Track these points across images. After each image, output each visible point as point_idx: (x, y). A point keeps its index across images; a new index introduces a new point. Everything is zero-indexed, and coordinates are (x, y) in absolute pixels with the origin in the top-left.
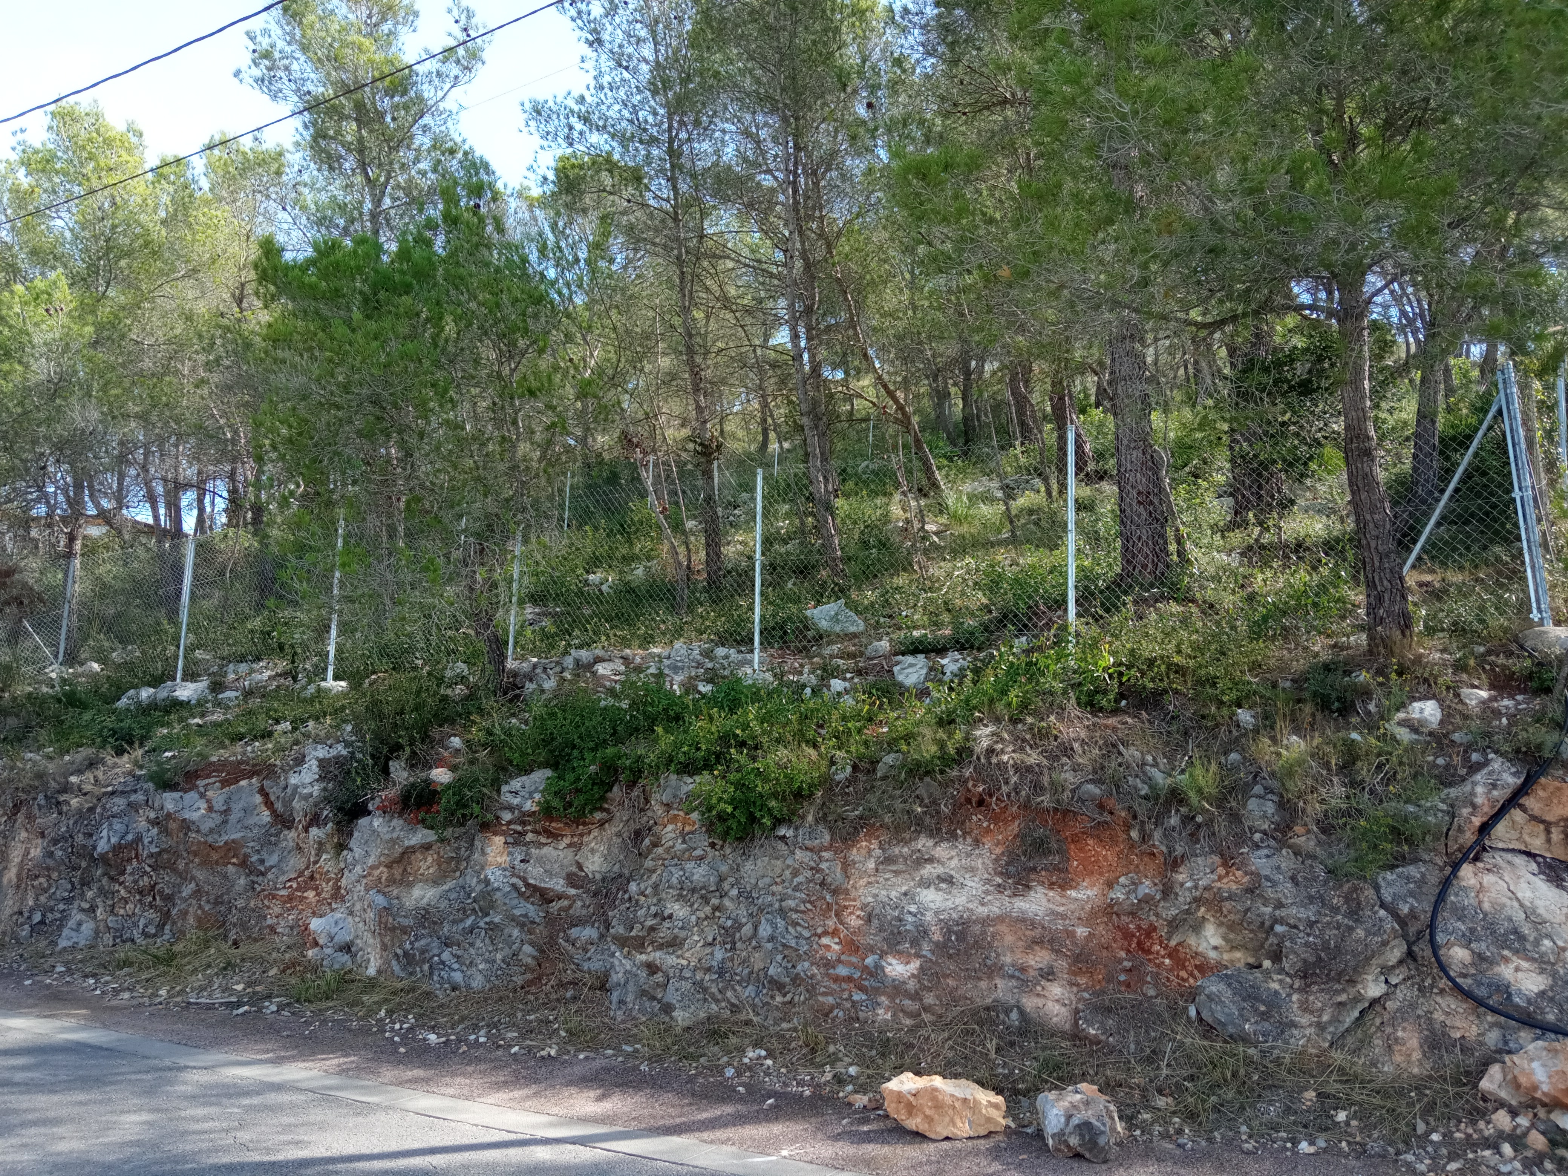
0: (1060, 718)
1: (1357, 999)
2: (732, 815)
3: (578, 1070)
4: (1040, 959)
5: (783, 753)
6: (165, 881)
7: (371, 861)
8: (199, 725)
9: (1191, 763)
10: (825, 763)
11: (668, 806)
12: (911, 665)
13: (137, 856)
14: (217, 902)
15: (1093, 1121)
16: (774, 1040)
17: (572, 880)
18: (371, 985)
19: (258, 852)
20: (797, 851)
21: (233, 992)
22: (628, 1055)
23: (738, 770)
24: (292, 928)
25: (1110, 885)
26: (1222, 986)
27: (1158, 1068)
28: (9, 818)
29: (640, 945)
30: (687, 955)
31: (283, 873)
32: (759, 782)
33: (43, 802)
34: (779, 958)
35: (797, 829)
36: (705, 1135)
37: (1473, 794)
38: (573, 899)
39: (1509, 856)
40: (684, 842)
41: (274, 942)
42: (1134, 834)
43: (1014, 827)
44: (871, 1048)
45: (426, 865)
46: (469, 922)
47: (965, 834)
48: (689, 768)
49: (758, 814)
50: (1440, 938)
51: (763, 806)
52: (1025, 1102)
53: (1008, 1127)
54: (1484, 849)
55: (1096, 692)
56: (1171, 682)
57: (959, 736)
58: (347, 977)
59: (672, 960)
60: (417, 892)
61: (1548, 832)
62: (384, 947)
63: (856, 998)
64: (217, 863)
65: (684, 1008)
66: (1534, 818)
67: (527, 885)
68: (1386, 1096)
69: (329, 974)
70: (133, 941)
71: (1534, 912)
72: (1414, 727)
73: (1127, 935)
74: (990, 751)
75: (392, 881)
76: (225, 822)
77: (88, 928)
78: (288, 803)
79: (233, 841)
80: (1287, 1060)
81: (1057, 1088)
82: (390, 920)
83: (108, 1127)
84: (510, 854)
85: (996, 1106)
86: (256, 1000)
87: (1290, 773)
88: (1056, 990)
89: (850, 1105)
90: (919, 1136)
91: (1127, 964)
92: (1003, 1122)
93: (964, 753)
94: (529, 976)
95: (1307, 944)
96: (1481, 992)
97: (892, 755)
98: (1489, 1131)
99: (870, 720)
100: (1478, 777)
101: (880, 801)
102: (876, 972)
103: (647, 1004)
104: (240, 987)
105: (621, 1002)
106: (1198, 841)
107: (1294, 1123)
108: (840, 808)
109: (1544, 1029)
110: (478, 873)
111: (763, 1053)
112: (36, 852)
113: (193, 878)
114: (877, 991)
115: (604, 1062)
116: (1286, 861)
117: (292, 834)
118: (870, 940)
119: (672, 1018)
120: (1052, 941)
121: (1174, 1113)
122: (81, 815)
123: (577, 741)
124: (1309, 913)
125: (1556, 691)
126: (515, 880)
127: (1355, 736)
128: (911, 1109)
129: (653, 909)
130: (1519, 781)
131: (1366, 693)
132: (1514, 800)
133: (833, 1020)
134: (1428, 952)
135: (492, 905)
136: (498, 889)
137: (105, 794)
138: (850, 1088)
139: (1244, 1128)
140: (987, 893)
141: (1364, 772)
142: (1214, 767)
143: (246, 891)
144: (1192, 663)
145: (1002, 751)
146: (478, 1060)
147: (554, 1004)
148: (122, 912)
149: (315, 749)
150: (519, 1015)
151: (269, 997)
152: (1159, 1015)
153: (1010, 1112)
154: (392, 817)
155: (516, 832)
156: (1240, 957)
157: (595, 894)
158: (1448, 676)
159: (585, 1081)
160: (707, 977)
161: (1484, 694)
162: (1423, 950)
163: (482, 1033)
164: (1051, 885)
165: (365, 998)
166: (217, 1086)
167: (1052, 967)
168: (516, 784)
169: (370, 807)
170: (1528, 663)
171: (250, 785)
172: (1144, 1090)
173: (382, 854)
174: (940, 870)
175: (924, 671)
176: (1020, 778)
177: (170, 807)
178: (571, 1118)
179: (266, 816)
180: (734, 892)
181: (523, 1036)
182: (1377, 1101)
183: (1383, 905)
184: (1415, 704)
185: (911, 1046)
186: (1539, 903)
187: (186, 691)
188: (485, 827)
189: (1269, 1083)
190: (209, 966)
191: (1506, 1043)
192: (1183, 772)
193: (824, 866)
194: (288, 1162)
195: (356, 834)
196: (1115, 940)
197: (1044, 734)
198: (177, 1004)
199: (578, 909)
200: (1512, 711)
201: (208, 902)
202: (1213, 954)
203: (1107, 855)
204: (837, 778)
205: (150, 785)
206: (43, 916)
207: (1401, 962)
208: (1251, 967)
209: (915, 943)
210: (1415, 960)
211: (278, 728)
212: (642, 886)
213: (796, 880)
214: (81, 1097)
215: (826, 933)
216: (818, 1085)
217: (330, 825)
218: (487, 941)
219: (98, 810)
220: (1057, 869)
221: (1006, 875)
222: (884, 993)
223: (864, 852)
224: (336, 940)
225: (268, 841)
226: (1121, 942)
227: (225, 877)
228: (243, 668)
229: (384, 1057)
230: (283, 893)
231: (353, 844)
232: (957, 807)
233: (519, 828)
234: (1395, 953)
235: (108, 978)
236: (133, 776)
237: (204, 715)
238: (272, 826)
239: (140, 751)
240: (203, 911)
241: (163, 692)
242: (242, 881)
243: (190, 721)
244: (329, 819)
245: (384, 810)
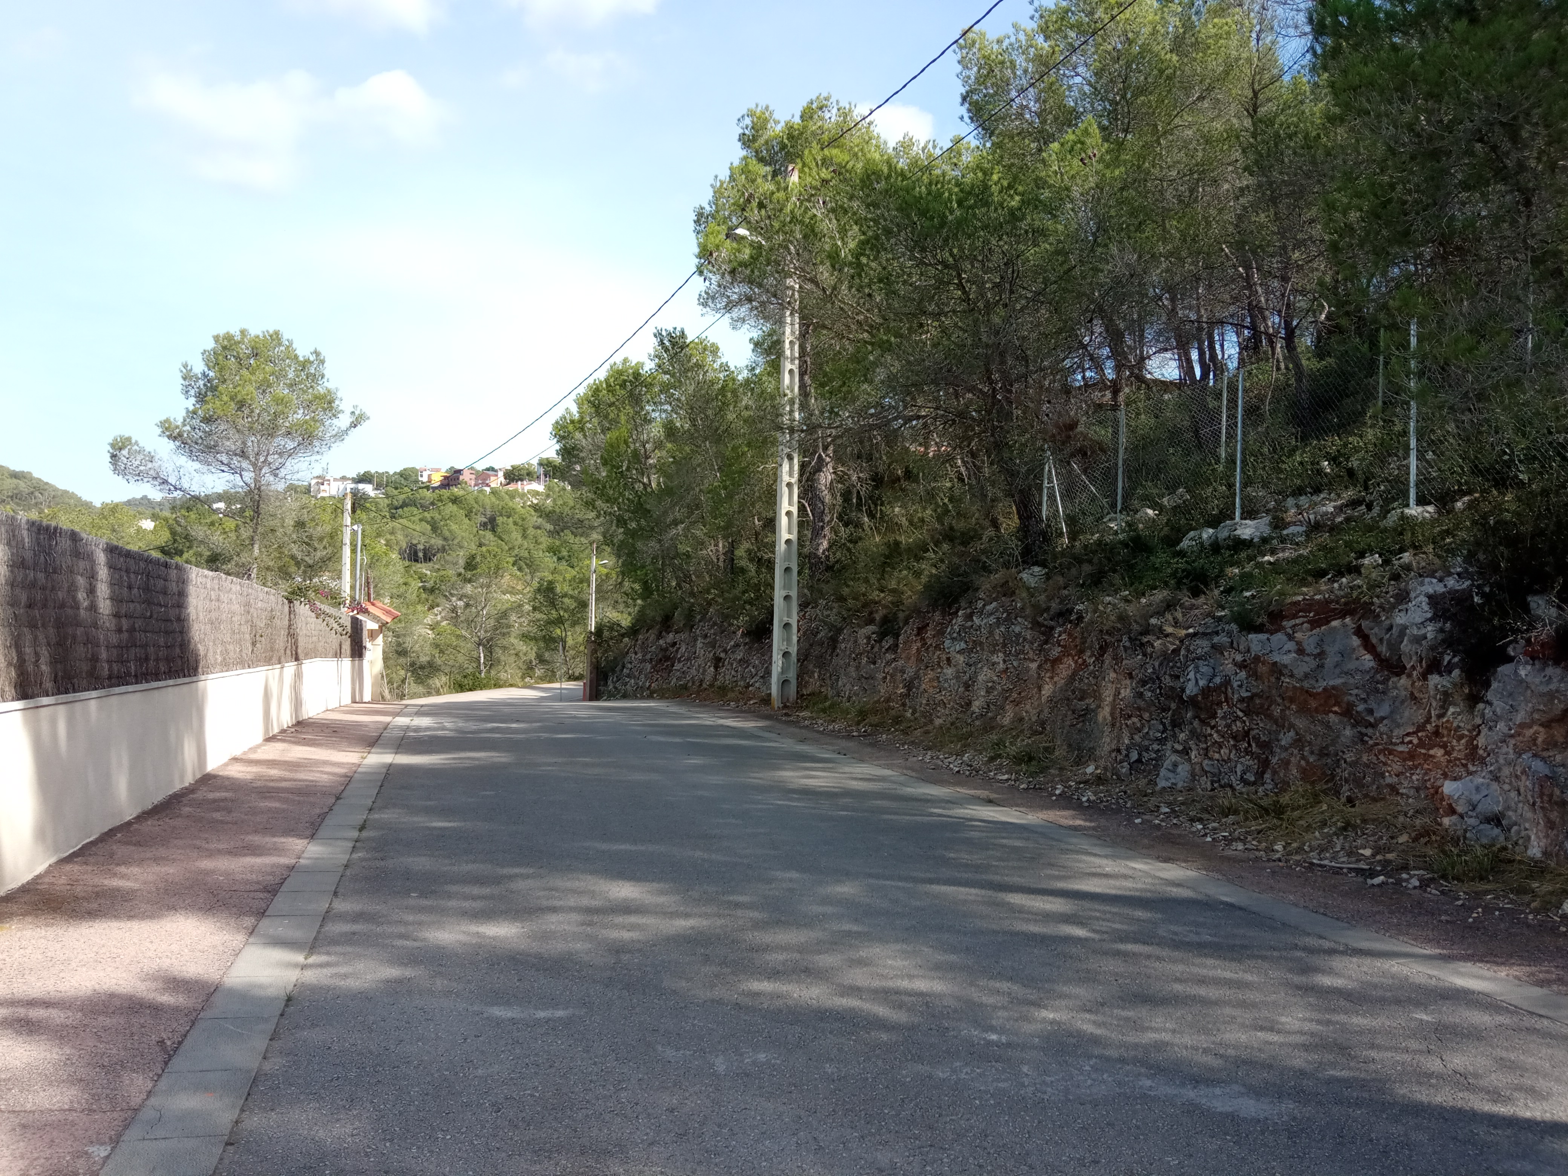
6: (1261, 727)
7: (1519, 717)
8: (1270, 563)
13: (1227, 701)
14: (1323, 753)
18: (1538, 870)
19: (1365, 701)
21: (1360, 858)
24: (1418, 789)
28: (1097, 659)
31: (1398, 726)
33: (1128, 644)
41: (1398, 804)
58: (1502, 856)
62: (1550, 824)
64: (1316, 710)
69: (1479, 851)
70: (1231, 786)
75: (1552, 744)
76: (1321, 666)
77: (1184, 769)
78: (1394, 647)
79: (1334, 688)
82: (1557, 792)
86: (1393, 870)
104: (1367, 852)
112: (1126, 693)
113: (1292, 726)
117: (1403, 681)
122: (1167, 658)
137: (1188, 635)
143: (1354, 742)
148: (1217, 756)
149: (1422, 584)
151: (1405, 868)
154: (1546, 665)
165: (1536, 885)
169: (1511, 651)
171: (1345, 626)
173: (1536, 710)
177: (1256, 648)
179: (1367, 660)
187: (1247, 530)
190: (1325, 824)
195: (1495, 685)
198: (1298, 863)
201: (1312, 753)
205: (1234, 627)
206: (1140, 754)
211: (1366, 561)
217: (1456, 673)
219: (1183, 652)
224: (1479, 808)
225: (1375, 689)
227: (1328, 726)
228: (1304, 500)
230: (1401, 748)
231: (1490, 695)
235: (1215, 825)
236: (1214, 617)
237: (1273, 552)
238: (1377, 672)
239: (1216, 592)
240: (1307, 762)
241: (1223, 533)
242: (1348, 732)
243: (1260, 559)
244: (1455, 666)
245: (1533, 657)
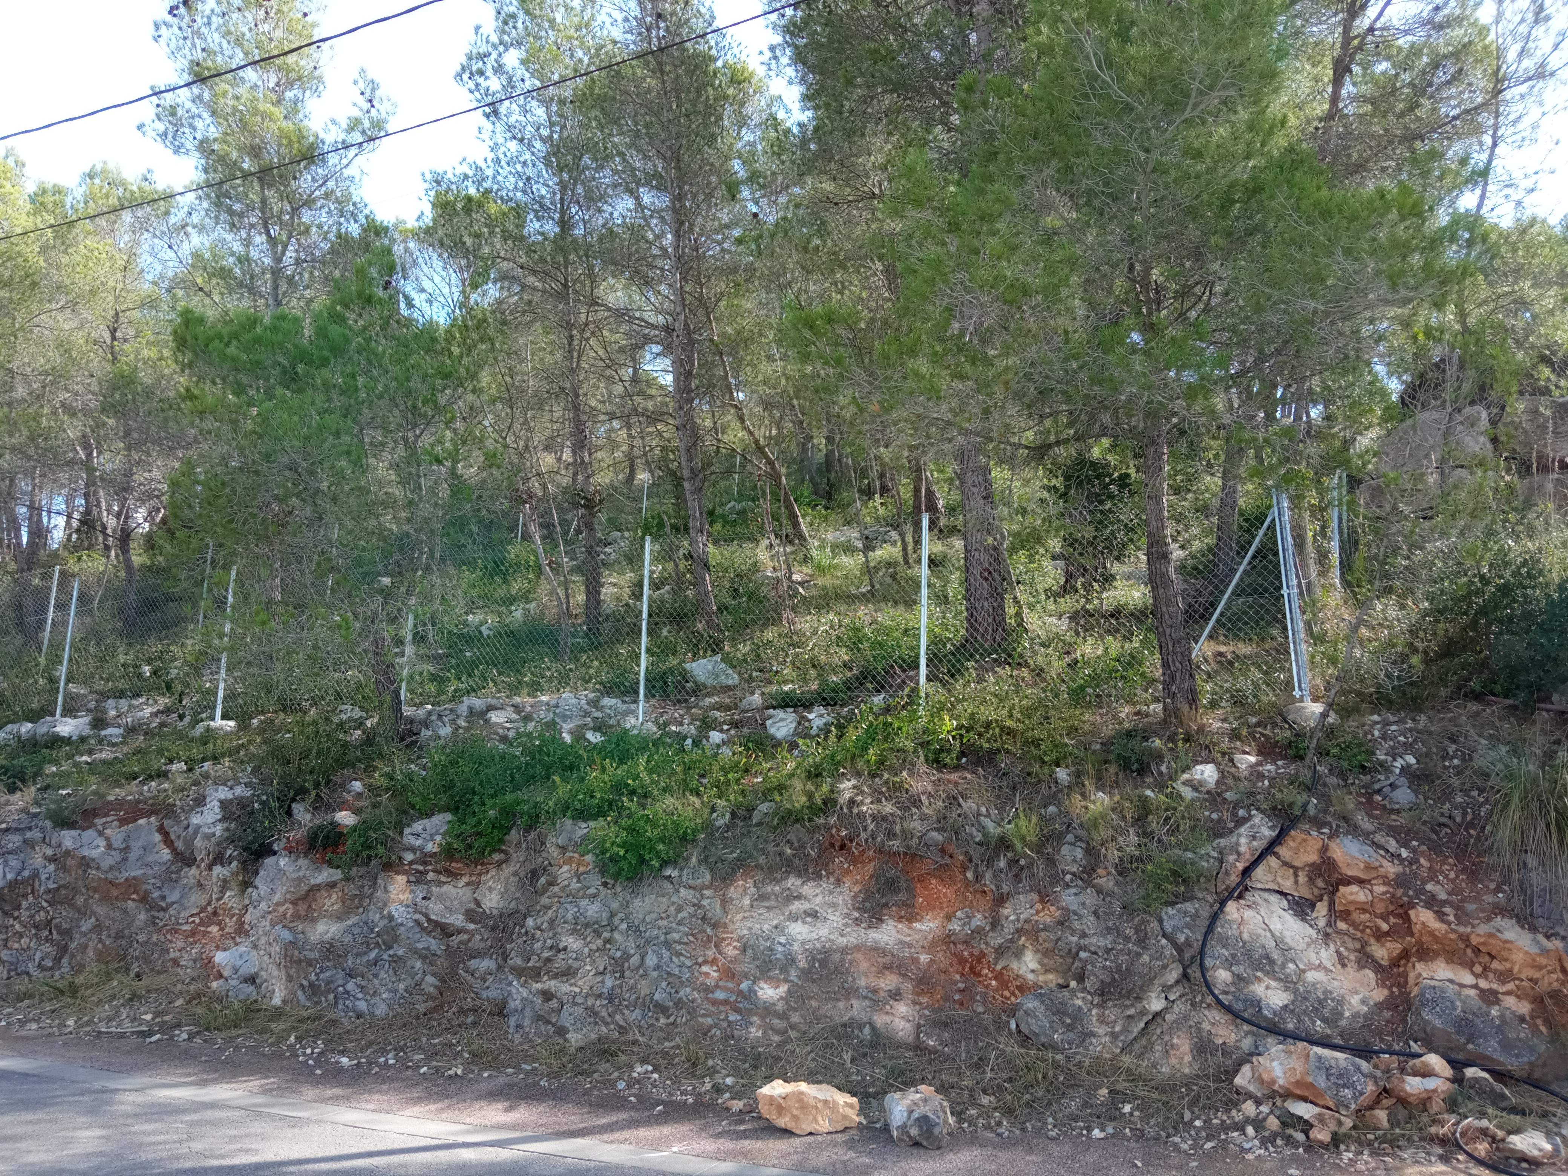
0: (912, 774)
1: (1143, 1012)
2: (624, 858)
3: (484, 1086)
4: (889, 982)
5: (670, 801)
6: (63, 916)
7: (277, 898)
8: (87, 763)
9: (1017, 815)
10: (707, 811)
11: (563, 849)
12: (782, 720)
13: (33, 892)
14: (119, 936)
15: (930, 1115)
16: (659, 1057)
17: (471, 915)
18: (278, 1014)
19: (160, 888)
20: (682, 890)
21: (142, 1022)
22: (527, 1073)
23: (629, 816)
24: (195, 961)
25: (949, 918)
26: (1037, 1003)
27: (984, 1072)
29: (536, 974)
30: (580, 983)
31: (185, 909)
32: (648, 828)
34: (664, 984)
35: (681, 869)
36: (605, 1137)
37: (1238, 844)
38: (472, 934)
39: (1266, 895)
40: (579, 881)
41: (178, 974)
42: (970, 875)
43: (870, 868)
44: (745, 1061)
45: (331, 902)
46: (373, 955)
47: (829, 874)
48: (583, 815)
49: (647, 857)
50: (1208, 962)
51: (652, 849)
52: (874, 1103)
53: (860, 1123)
54: (1246, 889)
55: (942, 750)
56: (1003, 743)
57: (825, 788)
58: (252, 1007)
59: (565, 988)
60: (321, 927)
61: (1296, 875)
62: (290, 979)
63: (731, 1018)
64: (117, 898)
65: (577, 1031)
66: (1286, 864)
67: (430, 921)
68: (1163, 1091)
69: (236, 1005)
70: (28, 973)
71: (1282, 942)
72: (1195, 786)
73: (962, 961)
74: (852, 802)
75: (297, 917)
76: (125, 860)
78: (189, 843)
79: (134, 878)
80: (1087, 1064)
81: (901, 1090)
82: (296, 953)
83: (68, 1142)
84: (412, 891)
85: (851, 1106)
86: (167, 1029)
87: (1095, 824)
88: (902, 1008)
89: (728, 1109)
90: (787, 1133)
91: (961, 986)
92: (857, 1119)
93: (830, 803)
94: (431, 1004)
95: (1104, 968)
96: (1238, 1006)
97: (767, 804)
98: (1238, 1118)
99: (746, 771)
100: (1242, 830)
101: (755, 845)
102: (750, 996)
103: (543, 1028)
104: (148, 1017)
105: (519, 1026)
106: (1020, 881)
107: (1090, 1115)
108: (720, 851)
109: (1285, 1035)
110: (382, 909)
111: (650, 1068)
113: (93, 913)
114: (750, 1012)
115: (507, 1080)
116: (1090, 898)
117: (193, 871)
118: (744, 968)
119: (566, 1040)
120: (899, 967)
121: (996, 1109)
123: (478, 788)
124: (1107, 942)
125: (1308, 760)
126: (417, 916)
127: (1149, 793)
128: (780, 1110)
129: (549, 942)
130: (1274, 834)
131: (1159, 757)
132: (1270, 849)
133: (711, 1038)
134: (1198, 974)
135: (396, 939)
136: (402, 925)
138: (727, 1095)
139: (1050, 1120)
140: (846, 925)
141: (1154, 825)
142: (1034, 819)
143: (146, 925)
144: (1021, 726)
145: (862, 802)
146: (391, 1080)
147: (456, 1029)
148: (16, 946)
149: (216, 791)
150: (424, 1039)
151: (178, 1026)
152: (986, 1029)
153: (862, 1111)
154: (298, 857)
155: (418, 871)
156: (1052, 979)
157: (493, 929)
158: (1225, 744)
159: (493, 1096)
160: (598, 1003)
161: (1252, 759)
162: (1194, 972)
163: (391, 1055)
164: (900, 919)
165: (273, 1026)
166: (153, 1105)
167: (898, 989)
168: (418, 827)
169: (276, 847)
170: (1288, 734)
171: (149, 823)
172: (971, 1090)
173: (288, 892)
174: (806, 906)
175: (794, 725)
176: (877, 826)
177: (68, 844)
178: (485, 1126)
179: (166, 854)
180: (624, 926)
181: (429, 1058)
182: (1155, 1096)
183: (1164, 936)
184: (1198, 767)
185: (779, 1059)
186: (1286, 933)
187: (67, 727)
188: (388, 866)
189: (1072, 1083)
190: (113, 997)
191: (1257, 1047)
192: (1009, 822)
193: (705, 902)
194: (244, 1166)
195: (262, 873)
196: (951, 965)
197: (898, 788)
198: (88, 1034)
199: (477, 942)
200: (1273, 774)
201: (109, 936)
202: (1031, 977)
203: (947, 892)
204: (717, 823)
205: (48, 823)
207: (1177, 982)
208: (1062, 987)
209: (784, 969)
210: (1189, 980)
211: (174, 767)
212: (539, 921)
213: (680, 916)
214: (29, 1117)
215: (706, 962)
216: (699, 1094)
217: (235, 864)
218: (391, 972)
220: (904, 904)
221: (862, 909)
222: (756, 1014)
223: (740, 890)
224: (241, 972)
225: (170, 878)
226: (956, 967)
227: (126, 912)
228: (124, 703)
229: (302, 1079)
230: (185, 928)
231: (258, 882)
232: (822, 850)
233: (421, 868)
234: (1173, 975)
235: (10, 1010)
236: (28, 813)
237: (90, 752)
238: (173, 863)
239: (33, 789)
240: (104, 944)
241: (42, 728)
242: (143, 916)
243: (78, 759)
244: (234, 858)
245: (290, 851)
